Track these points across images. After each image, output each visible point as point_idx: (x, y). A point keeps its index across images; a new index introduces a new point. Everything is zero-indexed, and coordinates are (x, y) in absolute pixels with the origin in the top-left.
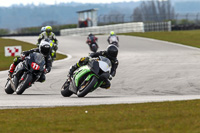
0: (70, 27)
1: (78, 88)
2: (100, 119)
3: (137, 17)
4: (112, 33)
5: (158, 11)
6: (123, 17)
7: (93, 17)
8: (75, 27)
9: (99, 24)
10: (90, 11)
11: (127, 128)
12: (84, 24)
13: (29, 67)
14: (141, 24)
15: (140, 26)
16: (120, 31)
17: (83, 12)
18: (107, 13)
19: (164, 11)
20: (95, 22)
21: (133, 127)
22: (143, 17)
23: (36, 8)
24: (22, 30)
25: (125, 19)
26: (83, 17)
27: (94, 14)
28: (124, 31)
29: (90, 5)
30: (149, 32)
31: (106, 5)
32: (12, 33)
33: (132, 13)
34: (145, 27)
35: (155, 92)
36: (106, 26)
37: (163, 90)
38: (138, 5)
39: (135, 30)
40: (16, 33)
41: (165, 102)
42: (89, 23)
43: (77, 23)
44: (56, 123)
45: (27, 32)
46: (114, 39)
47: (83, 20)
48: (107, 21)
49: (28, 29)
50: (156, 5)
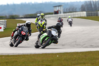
0: (50, 14)
1: (42, 44)
2: (64, 60)
3: (83, 9)
4: (69, 17)
5: (93, 6)
6: (76, 9)
7: (61, 9)
8: (52, 14)
9: (64, 13)
10: (60, 6)
11: (78, 64)
12: (57, 13)
13: (20, 33)
14: (85, 13)
15: (84, 14)
16: (75, 16)
17: (56, 6)
18: (68, 7)
19: (96, 6)
20: (62, 12)
21: (81, 63)
22: (86, 9)
23: (33, 4)
24: (26, 15)
25: (77, 10)
26: (56, 9)
27: (62, 7)
28: (77, 16)
29: (59, 3)
30: (89, 17)
31: (68, 3)
32: (21, 17)
33: (80, 7)
34: (87, 14)
35: (92, 46)
36: (68, 14)
37: (95, 45)
38: (83, 3)
39: (82, 16)
40: (23, 17)
41: (96, 51)
42: (59, 12)
43: (53, 12)
44: (43, 61)
45: (28, 16)
46: (70, 20)
47: (56, 10)
48: (68, 11)
49: (29, 15)
50: (92, 3)
